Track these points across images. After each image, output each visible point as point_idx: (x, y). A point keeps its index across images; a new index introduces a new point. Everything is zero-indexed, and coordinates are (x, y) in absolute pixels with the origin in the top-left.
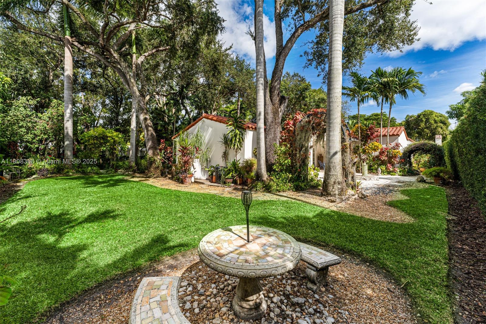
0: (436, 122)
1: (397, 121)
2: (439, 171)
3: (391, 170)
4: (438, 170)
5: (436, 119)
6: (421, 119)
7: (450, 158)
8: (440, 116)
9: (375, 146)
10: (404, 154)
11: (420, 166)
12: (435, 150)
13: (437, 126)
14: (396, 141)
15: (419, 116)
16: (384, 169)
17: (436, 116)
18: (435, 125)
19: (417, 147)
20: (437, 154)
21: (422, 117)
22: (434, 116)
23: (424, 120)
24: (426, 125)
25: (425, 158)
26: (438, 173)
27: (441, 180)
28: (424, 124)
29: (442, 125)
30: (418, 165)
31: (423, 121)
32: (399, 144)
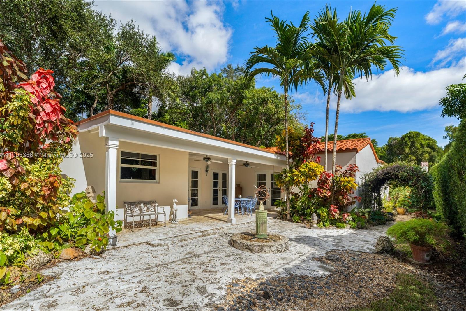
0: (422, 146)
1: (378, 144)
2: (424, 229)
3: (337, 216)
4: (422, 226)
5: (423, 142)
6: (406, 142)
7: (441, 194)
8: (427, 139)
9: (309, 170)
10: (365, 185)
11: (397, 205)
12: (418, 180)
13: (424, 152)
14: (351, 162)
15: (403, 138)
16: (325, 214)
17: (422, 139)
18: (422, 150)
19: (386, 174)
20: (422, 188)
21: (407, 139)
22: (420, 139)
23: (409, 143)
24: (411, 150)
25: (405, 192)
26: (422, 235)
27: (428, 251)
28: (408, 149)
29: (429, 150)
30: (395, 203)
31: (407, 145)
32: (356, 167)
